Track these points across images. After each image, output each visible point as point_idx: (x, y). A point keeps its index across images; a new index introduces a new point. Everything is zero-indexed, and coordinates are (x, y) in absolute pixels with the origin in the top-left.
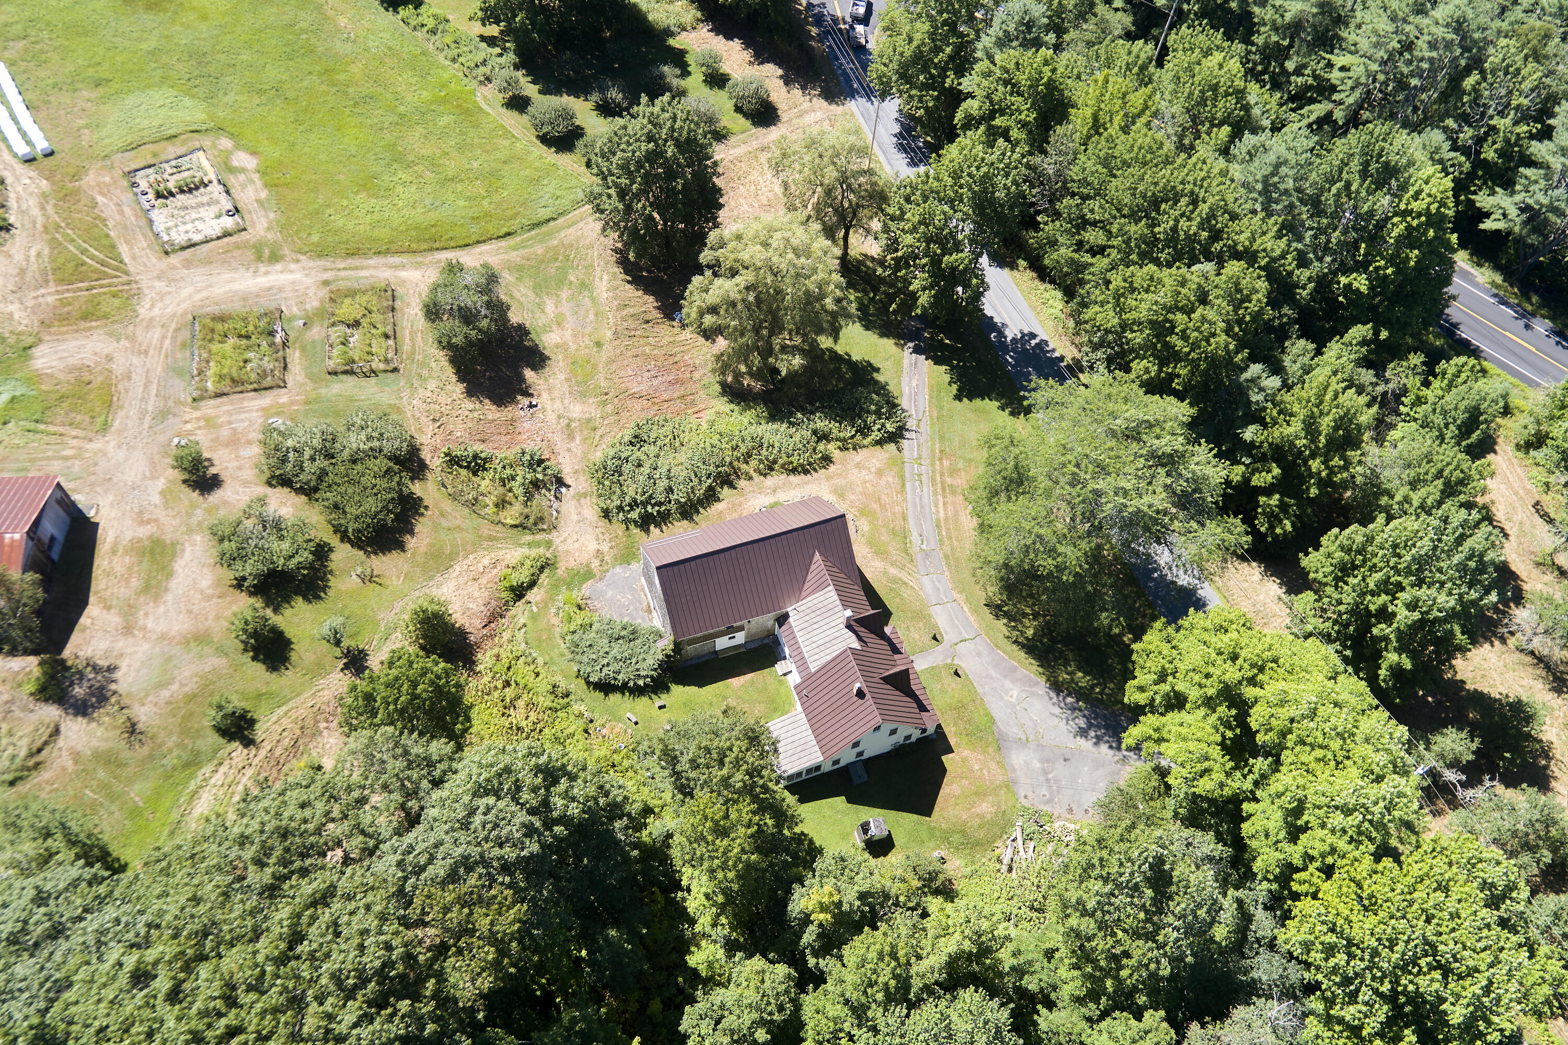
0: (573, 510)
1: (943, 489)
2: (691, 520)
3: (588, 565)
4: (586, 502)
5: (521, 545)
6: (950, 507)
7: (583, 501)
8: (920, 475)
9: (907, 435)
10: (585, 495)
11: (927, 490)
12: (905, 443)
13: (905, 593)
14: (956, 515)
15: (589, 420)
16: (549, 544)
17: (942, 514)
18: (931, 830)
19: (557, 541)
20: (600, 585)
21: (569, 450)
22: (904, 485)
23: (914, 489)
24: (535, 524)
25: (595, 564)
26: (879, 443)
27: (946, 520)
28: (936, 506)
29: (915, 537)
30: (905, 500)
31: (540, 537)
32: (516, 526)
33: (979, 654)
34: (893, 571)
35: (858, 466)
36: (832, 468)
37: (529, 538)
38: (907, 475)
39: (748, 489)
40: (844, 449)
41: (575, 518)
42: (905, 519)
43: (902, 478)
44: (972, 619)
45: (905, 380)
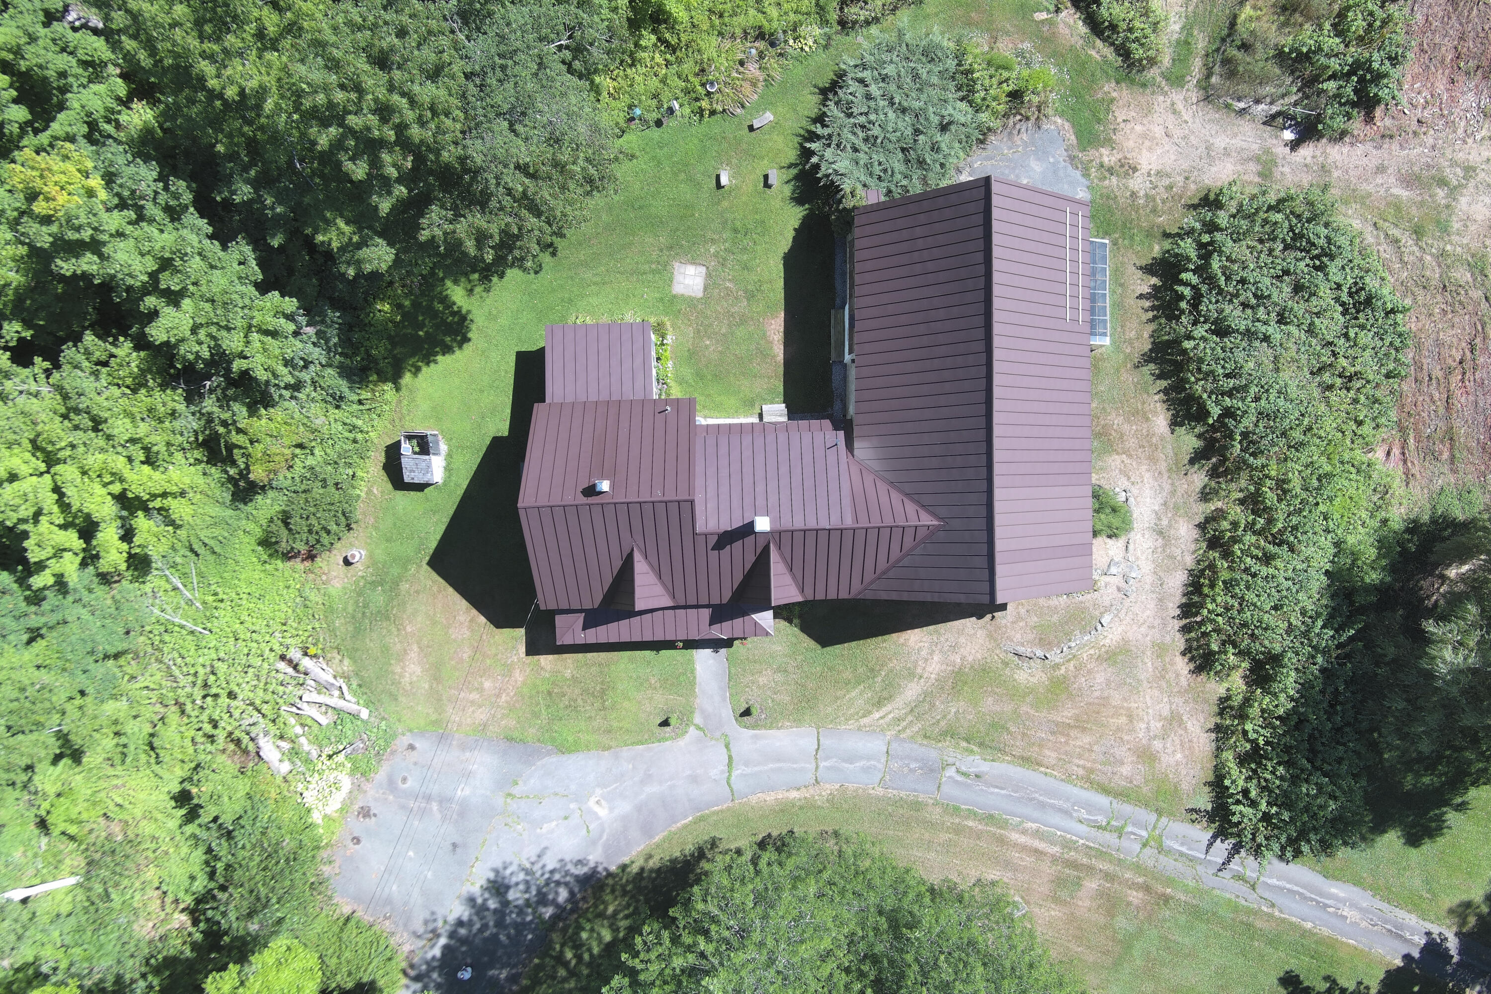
0: (1237, 142)
1: (1073, 865)
2: (1148, 358)
3: (1108, 142)
4: (1251, 174)
5: (1187, 28)
6: (1028, 860)
7: (1253, 167)
8: (1120, 832)
9: (1222, 848)
10: (1267, 174)
11: (1081, 833)
12: (1202, 834)
13: (858, 696)
14: (1007, 865)
15: (1444, 229)
16: (1176, 80)
17: (1015, 836)
18: (405, 563)
19: (1177, 97)
20: (1059, 154)
21: (1381, 169)
22: (1105, 790)
23: (1090, 807)
24: (1226, 61)
25: (1108, 157)
26: (1218, 784)
27: (1002, 841)
28: (1037, 834)
29: (976, 763)
30: (1068, 779)
31: (1197, 66)
32: (1233, 25)
33: (694, 779)
34: (912, 691)
35: (1174, 720)
36: (1182, 666)
37: (1201, 43)
38: (1127, 809)
39: (1182, 486)
40: (1224, 705)
41: (1220, 142)
42: (1025, 761)
43: (1121, 795)
44: (770, 797)
45: (1365, 899)
